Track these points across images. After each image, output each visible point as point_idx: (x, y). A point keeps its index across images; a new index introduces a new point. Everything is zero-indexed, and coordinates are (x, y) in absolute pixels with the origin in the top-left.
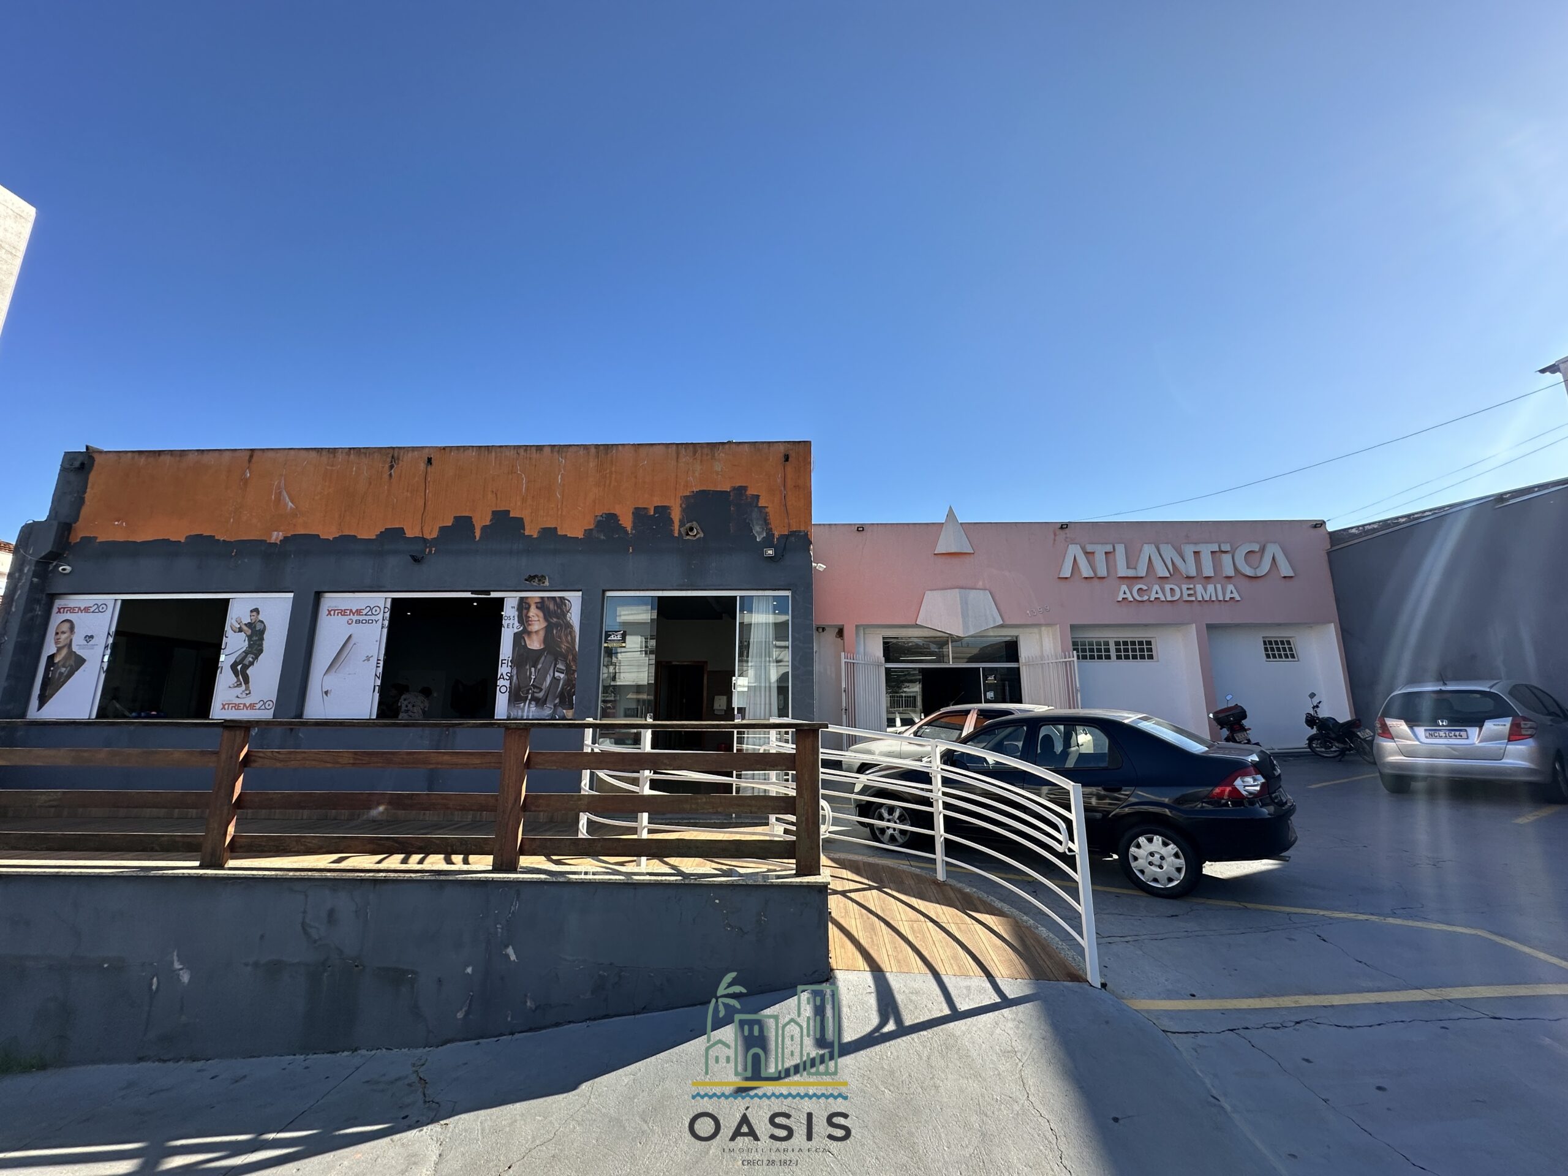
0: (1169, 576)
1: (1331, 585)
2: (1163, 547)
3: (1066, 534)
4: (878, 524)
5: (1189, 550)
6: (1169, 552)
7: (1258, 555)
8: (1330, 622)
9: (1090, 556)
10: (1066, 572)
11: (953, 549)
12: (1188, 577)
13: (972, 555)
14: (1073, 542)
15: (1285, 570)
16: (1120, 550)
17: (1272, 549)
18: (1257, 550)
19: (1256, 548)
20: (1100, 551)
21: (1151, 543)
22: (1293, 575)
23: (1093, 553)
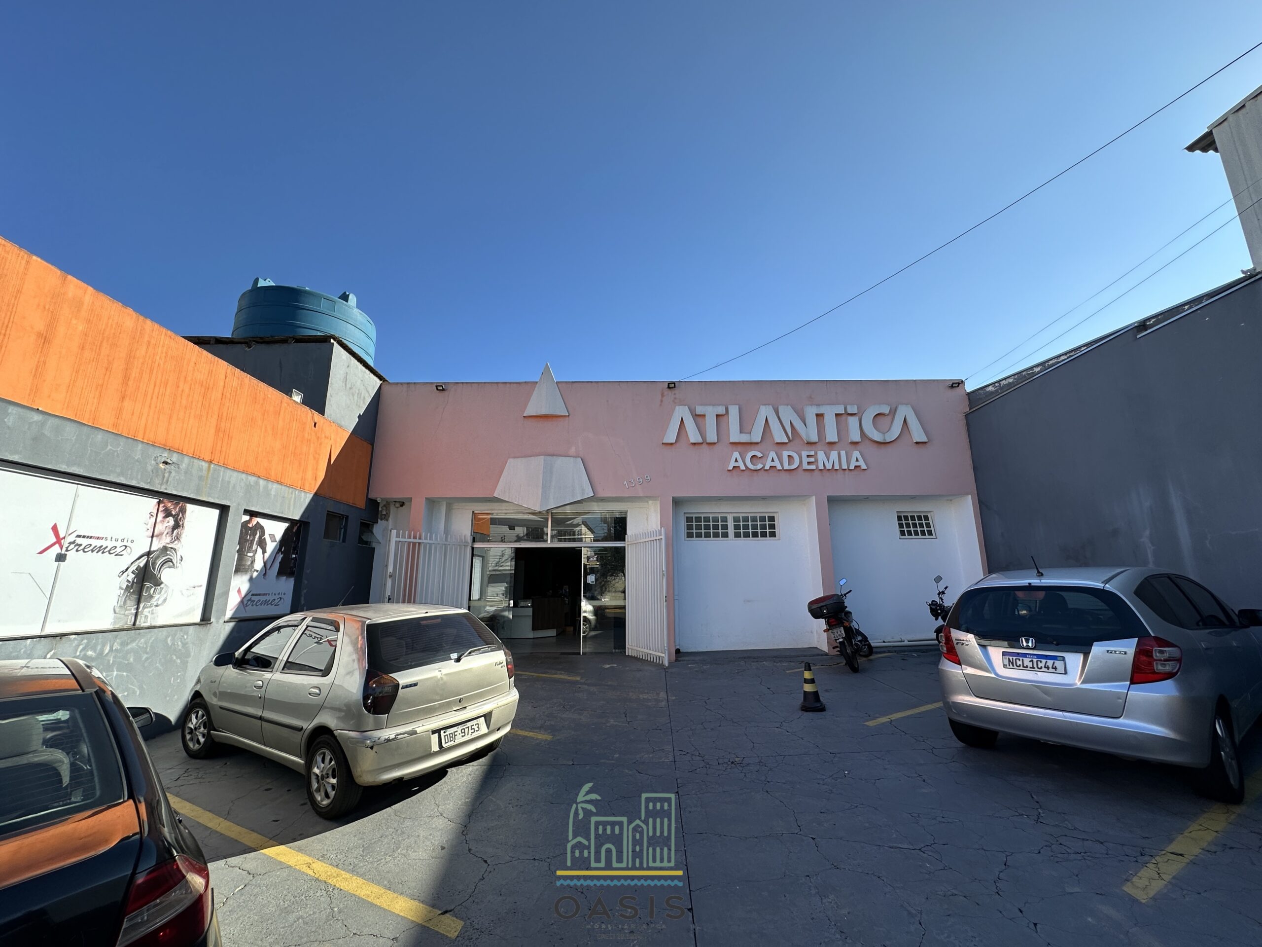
0: (787, 441)
1: (969, 453)
2: (781, 409)
3: (675, 394)
4: (463, 383)
5: (811, 412)
6: (788, 414)
7: (889, 418)
8: (967, 494)
9: (700, 419)
10: (671, 437)
11: (544, 412)
12: (808, 443)
13: (567, 418)
14: (682, 404)
15: (918, 435)
16: (734, 411)
17: (904, 411)
18: (887, 412)
19: (886, 410)
20: (711, 412)
21: (769, 405)
22: (925, 440)
23: (704, 416)
